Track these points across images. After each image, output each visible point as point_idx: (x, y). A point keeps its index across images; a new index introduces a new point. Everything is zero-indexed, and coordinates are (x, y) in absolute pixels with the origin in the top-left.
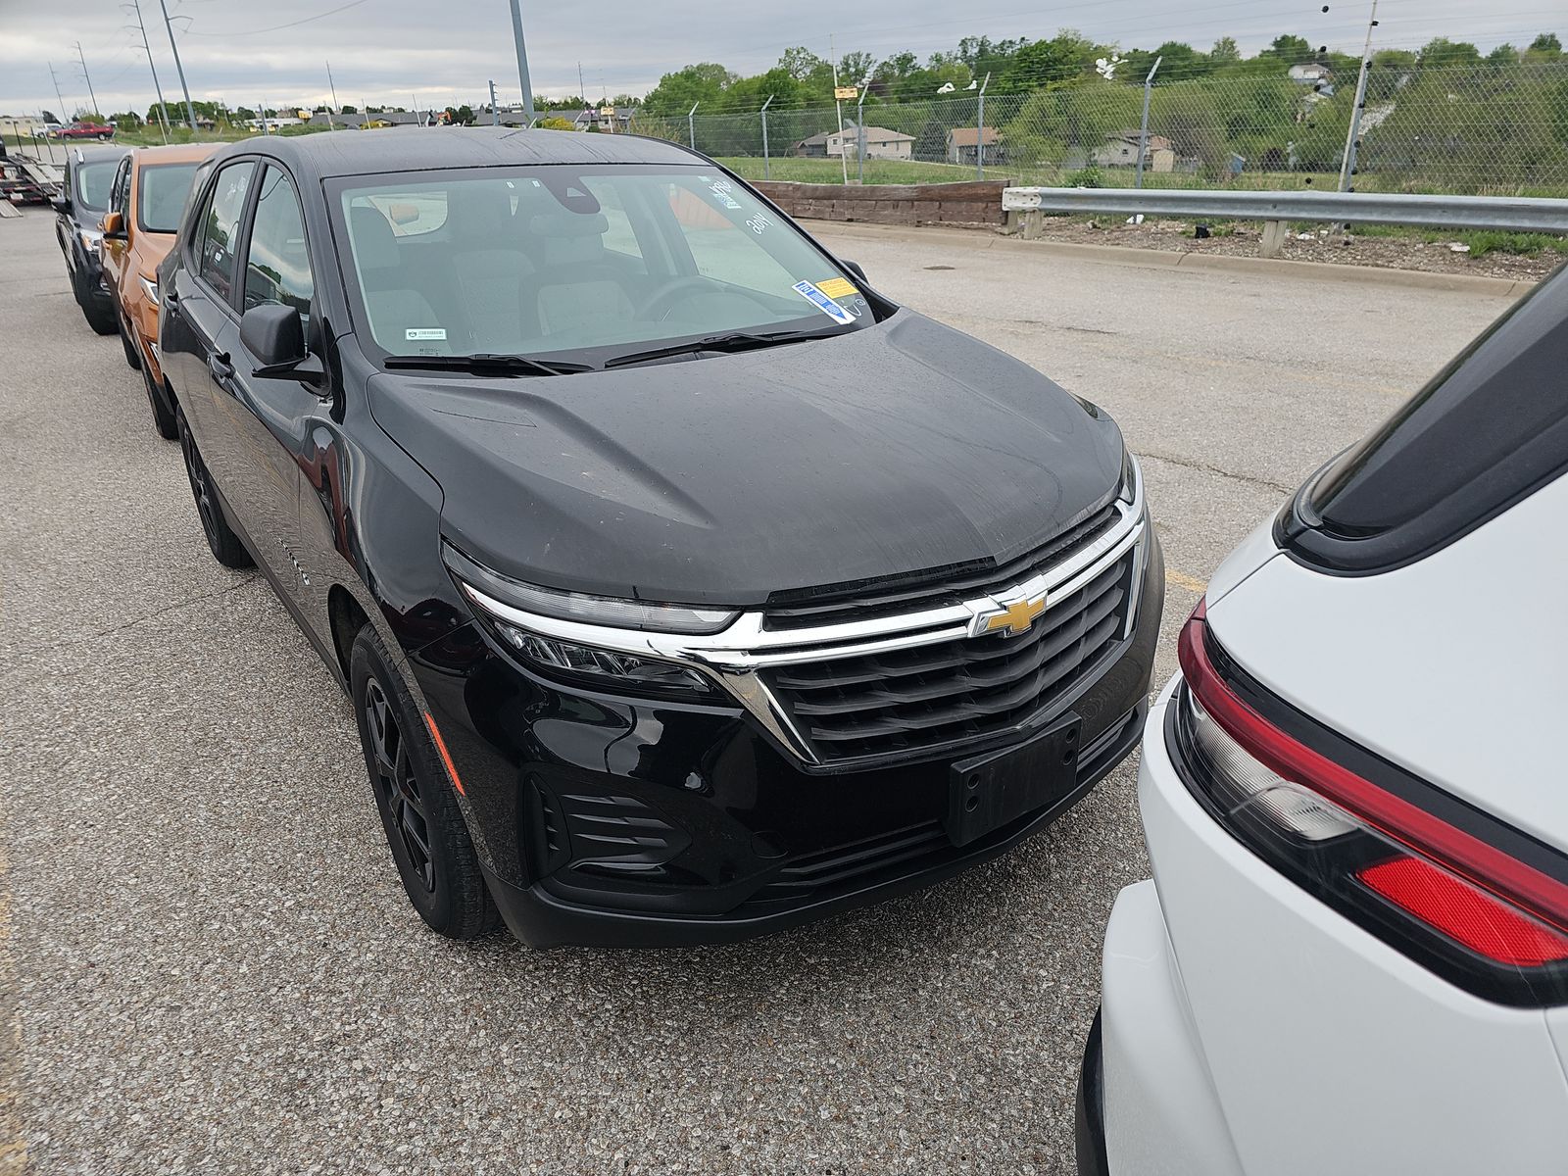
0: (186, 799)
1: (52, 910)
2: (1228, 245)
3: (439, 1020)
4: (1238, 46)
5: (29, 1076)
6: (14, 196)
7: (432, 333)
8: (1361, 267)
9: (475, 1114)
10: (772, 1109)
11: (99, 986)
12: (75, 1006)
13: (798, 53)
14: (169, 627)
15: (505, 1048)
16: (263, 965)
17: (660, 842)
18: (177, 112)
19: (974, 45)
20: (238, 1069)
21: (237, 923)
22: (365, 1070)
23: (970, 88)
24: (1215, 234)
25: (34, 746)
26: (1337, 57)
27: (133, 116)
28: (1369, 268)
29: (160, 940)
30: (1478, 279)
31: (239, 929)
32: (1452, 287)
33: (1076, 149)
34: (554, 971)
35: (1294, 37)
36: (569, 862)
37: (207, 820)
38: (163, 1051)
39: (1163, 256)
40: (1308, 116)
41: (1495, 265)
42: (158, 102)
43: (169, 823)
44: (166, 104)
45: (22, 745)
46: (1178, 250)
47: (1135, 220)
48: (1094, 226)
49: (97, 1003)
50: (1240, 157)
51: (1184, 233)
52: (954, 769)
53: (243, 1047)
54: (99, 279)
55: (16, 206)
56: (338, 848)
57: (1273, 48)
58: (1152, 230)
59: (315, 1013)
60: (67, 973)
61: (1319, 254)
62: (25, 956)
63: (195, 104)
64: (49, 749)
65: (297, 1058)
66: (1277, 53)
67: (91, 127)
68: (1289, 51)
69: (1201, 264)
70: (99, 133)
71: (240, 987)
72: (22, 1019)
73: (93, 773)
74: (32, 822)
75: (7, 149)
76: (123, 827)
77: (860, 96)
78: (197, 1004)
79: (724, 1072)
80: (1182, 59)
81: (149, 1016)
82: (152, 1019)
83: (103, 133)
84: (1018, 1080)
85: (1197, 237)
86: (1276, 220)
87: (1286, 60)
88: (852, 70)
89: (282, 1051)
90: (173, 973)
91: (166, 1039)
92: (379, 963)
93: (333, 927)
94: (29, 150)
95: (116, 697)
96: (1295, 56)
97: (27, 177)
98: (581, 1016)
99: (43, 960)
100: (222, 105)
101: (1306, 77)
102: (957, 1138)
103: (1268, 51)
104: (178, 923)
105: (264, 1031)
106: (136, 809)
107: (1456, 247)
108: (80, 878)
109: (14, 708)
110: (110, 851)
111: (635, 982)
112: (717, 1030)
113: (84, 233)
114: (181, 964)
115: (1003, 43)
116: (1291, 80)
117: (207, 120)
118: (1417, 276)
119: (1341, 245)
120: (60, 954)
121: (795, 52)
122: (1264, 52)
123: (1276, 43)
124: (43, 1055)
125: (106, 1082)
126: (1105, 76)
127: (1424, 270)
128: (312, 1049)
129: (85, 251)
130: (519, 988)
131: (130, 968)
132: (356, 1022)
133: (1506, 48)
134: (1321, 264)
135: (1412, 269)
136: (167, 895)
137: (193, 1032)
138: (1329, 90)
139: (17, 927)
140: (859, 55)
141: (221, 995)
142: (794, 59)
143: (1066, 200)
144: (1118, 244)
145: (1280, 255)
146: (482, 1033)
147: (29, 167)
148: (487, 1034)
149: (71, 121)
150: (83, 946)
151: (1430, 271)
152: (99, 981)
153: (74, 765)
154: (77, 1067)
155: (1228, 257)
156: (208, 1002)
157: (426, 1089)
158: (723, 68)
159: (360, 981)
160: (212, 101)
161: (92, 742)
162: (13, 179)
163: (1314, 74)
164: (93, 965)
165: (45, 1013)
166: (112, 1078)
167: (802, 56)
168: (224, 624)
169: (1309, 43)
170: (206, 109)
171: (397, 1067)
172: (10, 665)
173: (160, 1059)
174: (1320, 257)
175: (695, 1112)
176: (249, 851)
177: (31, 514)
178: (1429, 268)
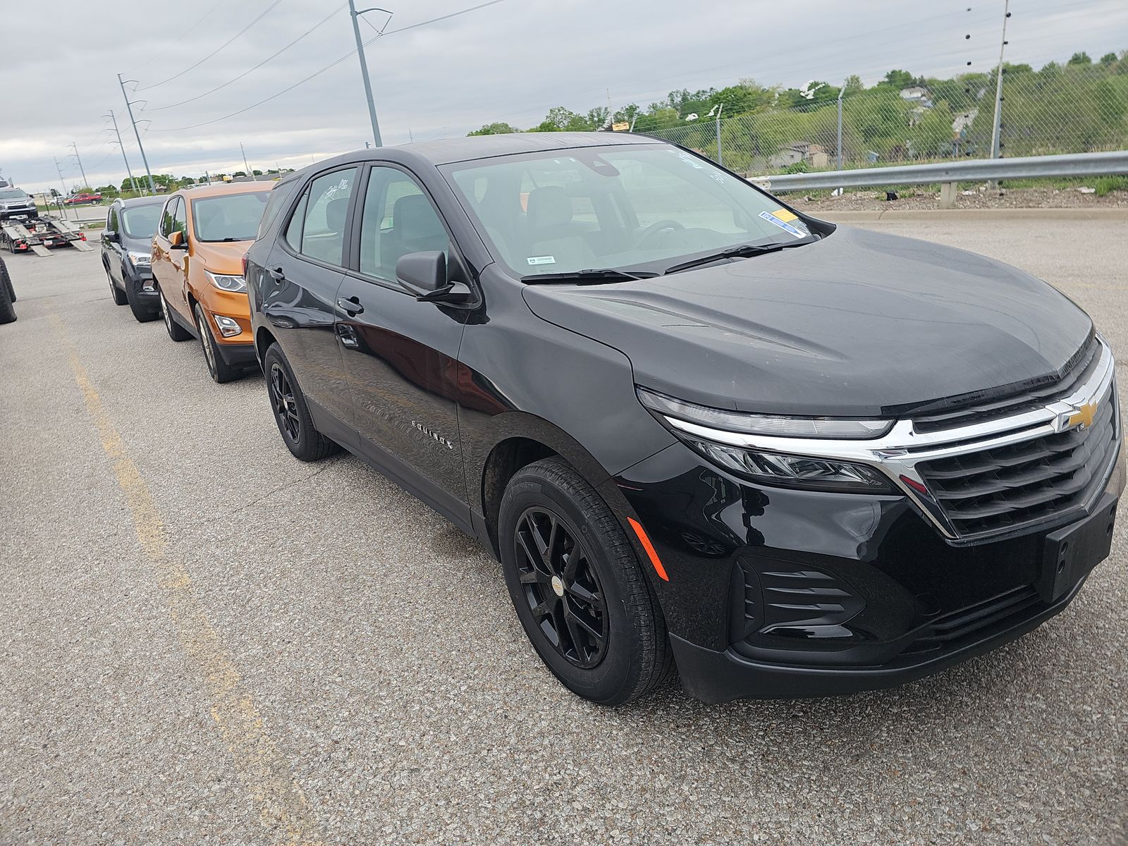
0: (350, 619)
1: (287, 704)
2: (913, 203)
3: (622, 768)
4: (862, 81)
5: (326, 829)
6: (46, 243)
7: (546, 259)
8: (1018, 209)
9: (689, 839)
10: (928, 825)
11: (348, 758)
12: (336, 774)
13: (559, 110)
14: (281, 504)
15: (685, 788)
16: (466, 734)
17: (838, 607)
18: (144, 183)
19: (679, 95)
20: (486, 813)
21: (431, 704)
22: (584, 809)
23: (709, 115)
24: (902, 197)
25: (220, 590)
26: (932, 82)
27: (111, 188)
28: (1025, 209)
29: (379, 720)
30: (1108, 210)
31: (436, 709)
32: (1090, 217)
33: (759, 158)
34: (693, 728)
35: (900, 71)
36: (761, 628)
37: (373, 632)
38: (422, 803)
39: (867, 215)
40: (917, 122)
41: (1118, 199)
42: (129, 177)
43: (346, 637)
44: (134, 179)
45: (211, 590)
46: (877, 209)
47: (839, 192)
48: (810, 200)
49: (353, 770)
50: (875, 153)
51: (878, 198)
52: (1049, 539)
53: (482, 797)
54: (143, 284)
55: (49, 249)
56: (480, 646)
57: (887, 80)
58: (853, 199)
59: (524, 767)
60: (320, 750)
61: (983, 203)
62: (282, 739)
63: (154, 177)
64: (233, 592)
65: (528, 803)
66: (890, 82)
67: (87, 197)
68: (899, 81)
69: (897, 217)
70: (92, 200)
71: (458, 752)
72: (300, 786)
73: (272, 605)
74: (243, 643)
75: (39, 213)
76: (313, 642)
77: (630, 127)
78: (430, 765)
79: (872, 798)
80: (824, 93)
81: (398, 777)
82: (401, 778)
83: (95, 200)
84: (1116, 789)
85: (888, 199)
86: (950, 182)
87: (897, 86)
88: (596, 119)
89: (514, 798)
90: (400, 744)
91: (419, 793)
92: (554, 728)
93: (505, 703)
94: (53, 213)
95: (265, 553)
96: (903, 83)
97: (54, 229)
98: (733, 760)
99: (297, 741)
100: (172, 176)
101: (912, 96)
102: (1093, 838)
103: (883, 82)
104: (386, 706)
105: (492, 783)
106: (316, 628)
107: (1084, 190)
108: (297, 680)
109: (193, 566)
110: (311, 659)
111: (761, 733)
112: (847, 766)
113: (130, 254)
114: (403, 737)
115: (698, 93)
116: (902, 99)
117: (162, 187)
118: (1062, 212)
119: (998, 196)
120: (308, 736)
121: (557, 111)
122: (880, 83)
123: (888, 76)
124: (329, 812)
125: (388, 830)
126: (808, 98)
127: (1066, 207)
128: (536, 795)
129: (133, 266)
130: (672, 741)
131: (367, 743)
132: (559, 773)
133: (1052, 65)
134: (987, 210)
135: (1056, 207)
136: (369, 688)
137: (438, 787)
138: (929, 103)
139: (266, 718)
140: (600, 109)
141: (445, 758)
142: (556, 115)
143: (789, 183)
144: (831, 209)
145: (954, 206)
146: (662, 777)
147: (54, 223)
148: (666, 778)
149: (70, 194)
150: (323, 729)
151: (1070, 207)
152: (347, 753)
153: (256, 601)
154: (360, 819)
155: (916, 211)
156: (438, 764)
157: (640, 822)
158: (507, 125)
159: (546, 742)
160: (165, 174)
161: (262, 585)
162: (44, 231)
163: (917, 94)
164: (337, 742)
165: (316, 781)
166: (391, 826)
167: (561, 112)
168: (319, 498)
169: (911, 73)
170: (161, 180)
171: (608, 806)
172: (177, 537)
173: (422, 809)
174: (984, 205)
175: (866, 830)
176: (415, 653)
177: (146, 438)
178: (1069, 205)
